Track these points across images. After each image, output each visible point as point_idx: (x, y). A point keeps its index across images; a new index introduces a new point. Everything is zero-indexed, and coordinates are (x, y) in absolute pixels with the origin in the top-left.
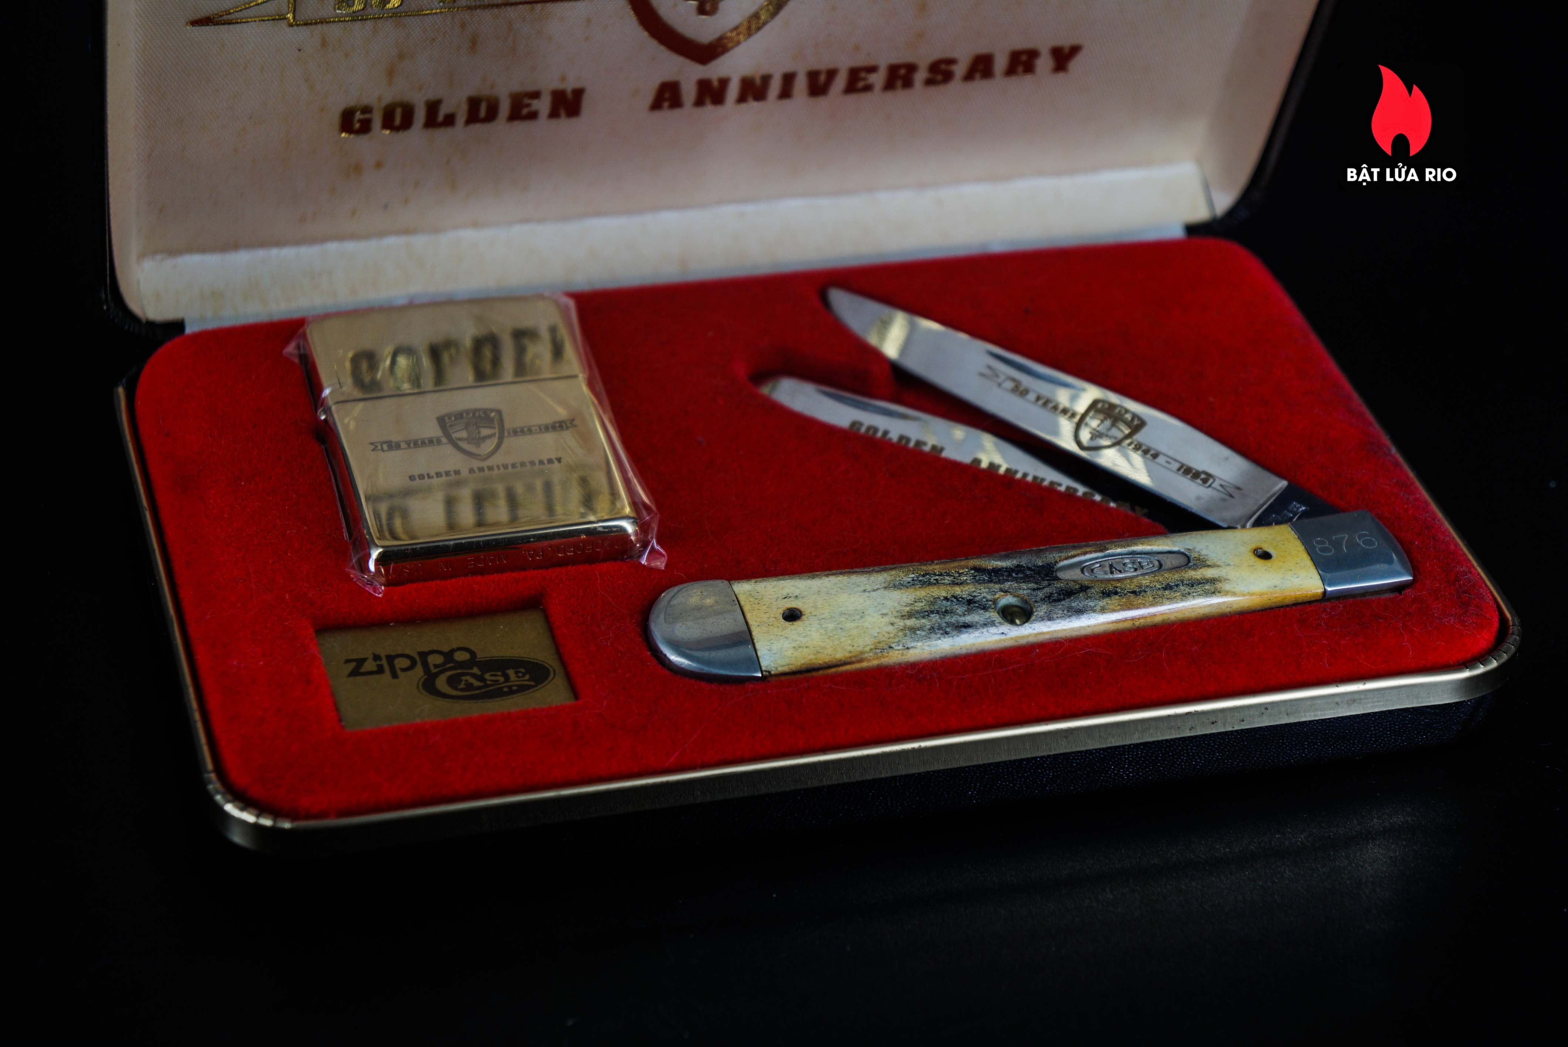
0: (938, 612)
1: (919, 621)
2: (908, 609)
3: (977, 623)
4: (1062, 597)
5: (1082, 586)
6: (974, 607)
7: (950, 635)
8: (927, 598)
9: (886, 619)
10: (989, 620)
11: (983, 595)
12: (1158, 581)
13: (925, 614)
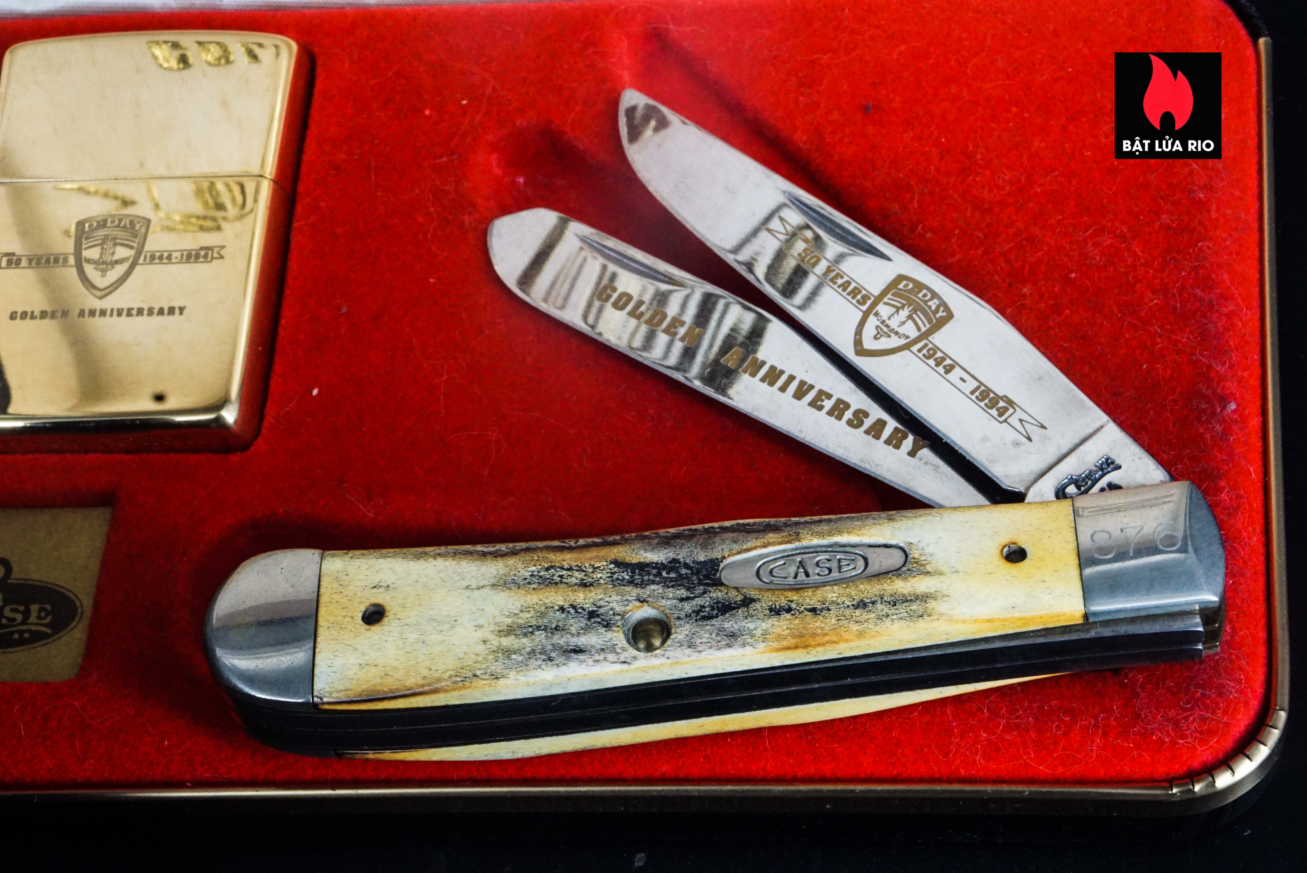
0: (545, 629)
1: (517, 641)
2: (509, 621)
3: (592, 647)
4: (715, 612)
5: (745, 597)
6: (595, 622)
7: (554, 662)
8: (537, 607)
9: (480, 634)
10: (609, 644)
11: (611, 605)
12: (849, 596)
13: (529, 630)
